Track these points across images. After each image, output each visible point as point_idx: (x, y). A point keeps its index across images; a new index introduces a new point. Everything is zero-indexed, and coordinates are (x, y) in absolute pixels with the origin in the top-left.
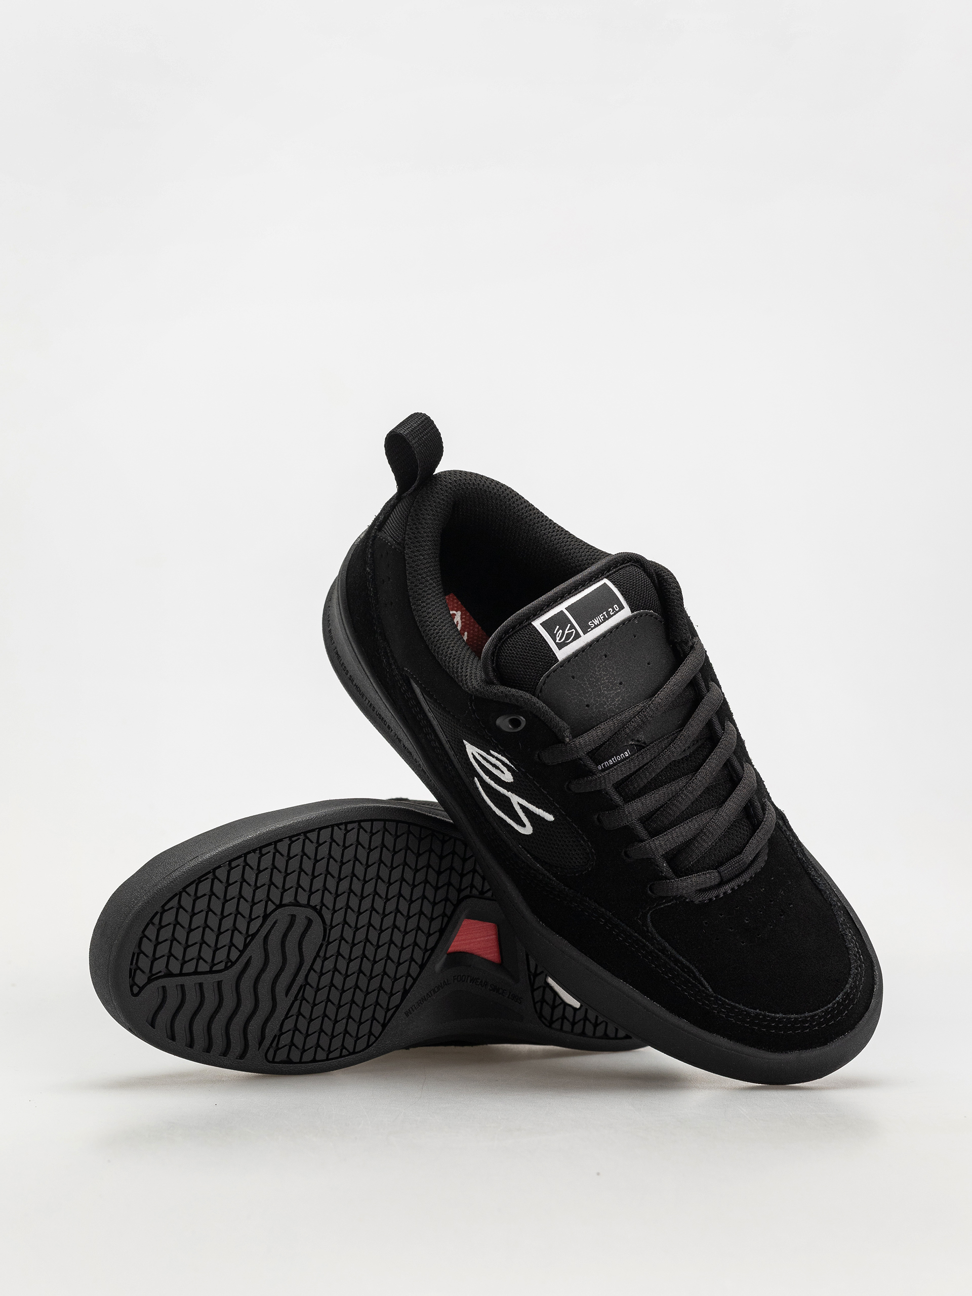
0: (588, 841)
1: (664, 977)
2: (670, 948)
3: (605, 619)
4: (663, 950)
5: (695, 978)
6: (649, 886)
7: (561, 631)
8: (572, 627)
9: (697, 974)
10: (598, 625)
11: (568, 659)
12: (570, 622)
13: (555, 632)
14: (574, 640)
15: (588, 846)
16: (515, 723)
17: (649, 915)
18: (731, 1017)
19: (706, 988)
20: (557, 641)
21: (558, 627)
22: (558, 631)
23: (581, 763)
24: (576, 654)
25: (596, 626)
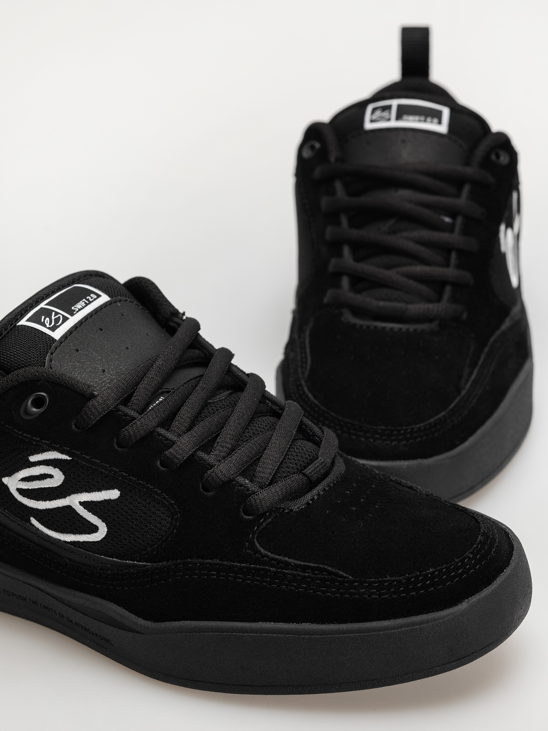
0: (162, 493)
1: (300, 591)
2: (291, 560)
3: (87, 305)
4: (287, 565)
5: (330, 573)
6: (241, 510)
7: (48, 319)
8: (57, 313)
9: (330, 569)
10: (81, 309)
11: (66, 337)
12: (53, 311)
13: (42, 321)
14: (63, 323)
15: (164, 498)
16: (38, 402)
17: (255, 540)
18: (383, 594)
19: (345, 577)
20: (48, 326)
21: (43, 317)
22: (45, 319)
23: (120, 415)
24: (70, 332)
25: (80, 310)
